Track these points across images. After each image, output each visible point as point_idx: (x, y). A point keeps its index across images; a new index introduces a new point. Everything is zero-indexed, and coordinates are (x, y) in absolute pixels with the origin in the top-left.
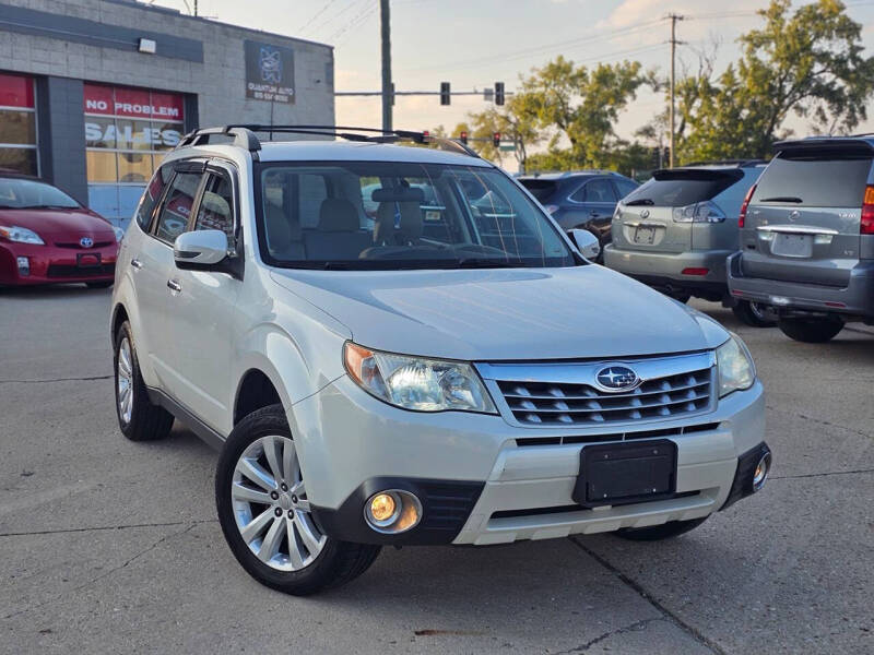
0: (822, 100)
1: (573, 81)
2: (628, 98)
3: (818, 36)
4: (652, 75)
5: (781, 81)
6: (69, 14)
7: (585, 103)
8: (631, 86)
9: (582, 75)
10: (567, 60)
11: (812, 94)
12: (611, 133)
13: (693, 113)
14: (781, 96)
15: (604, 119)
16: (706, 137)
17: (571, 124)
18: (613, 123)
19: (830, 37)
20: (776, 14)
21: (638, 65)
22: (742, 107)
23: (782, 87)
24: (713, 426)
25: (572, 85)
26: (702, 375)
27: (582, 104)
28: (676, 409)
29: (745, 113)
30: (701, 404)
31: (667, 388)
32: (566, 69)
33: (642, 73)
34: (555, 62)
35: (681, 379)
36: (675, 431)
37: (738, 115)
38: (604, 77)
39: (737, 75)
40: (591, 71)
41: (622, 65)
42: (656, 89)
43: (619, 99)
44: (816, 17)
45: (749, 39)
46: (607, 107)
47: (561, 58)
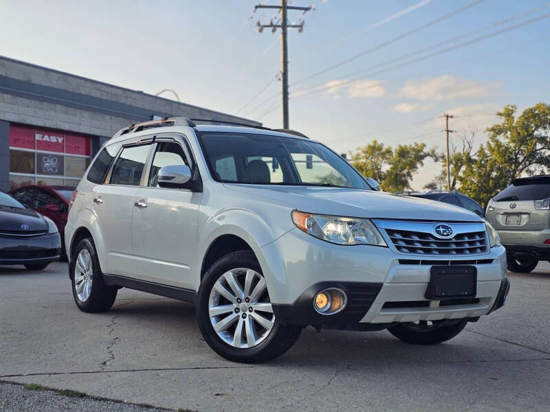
0: (543, 166)
1: (383, 156)
2: (418, 165)
3: (537, 127)
4: (433, 151)
5: (516, 155)
6: (113, 100)
7: (391, 168)
8: (420, 158)
9: (389, 151)
10: (379, 142)
11: (537, 162)
12: (408, 187)
13: (461, 174)
14: (517, 163)
15: (403, 179)
16: (470, 189)
17: (383, 181)
18: (409, 181)
19: (545, 128)
20: (509, 114)
21: (424, 145)
22: (492, 170)
23: (517, 158)
24: (490, 261)
25: (383, 158)
26: (481, 234)
27: (389, 170)
28: (472, 251)
29: (494, 174)
30: (483, 249)
31: (466, 239)
32: (380, 148)
33: (426, 150)
34: (372, 144)
35: (471, 235)
36: (473, 262)
37: (489, 175)
38: (403, 153)
39: (487, 151)
40: (395, 148)
41: (413, 146)
42: (436, 160)
43: (413, 166)
44: (534, 116)
45: (493, 129)
46: (405, 171)
47: (375, 142)
